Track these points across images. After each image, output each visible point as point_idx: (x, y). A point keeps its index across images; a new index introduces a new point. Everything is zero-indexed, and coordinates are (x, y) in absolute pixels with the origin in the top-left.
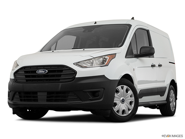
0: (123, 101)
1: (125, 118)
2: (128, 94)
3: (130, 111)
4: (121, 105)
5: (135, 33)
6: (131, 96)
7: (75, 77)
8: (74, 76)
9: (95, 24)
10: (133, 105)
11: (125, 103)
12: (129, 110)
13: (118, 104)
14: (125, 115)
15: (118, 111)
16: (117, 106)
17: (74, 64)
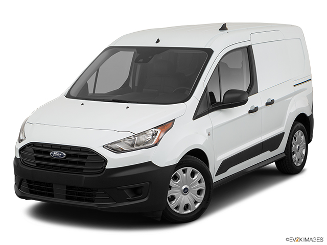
0: (186, 191)
1: (188, 216)
2: (194, 179)
3: (198, 204)
4: (182, 197)
5: (218, 66)
6: (200, 182)
7: (105, 168)
8: (104, 165)
9: (156, 43)
10: (203, 196)
11: (190, 193)
12: (196, 203)
13: (176, 197)
14: (189, 211)
15: (177, 208)
16: (175, 200)
17: (103, 146)
